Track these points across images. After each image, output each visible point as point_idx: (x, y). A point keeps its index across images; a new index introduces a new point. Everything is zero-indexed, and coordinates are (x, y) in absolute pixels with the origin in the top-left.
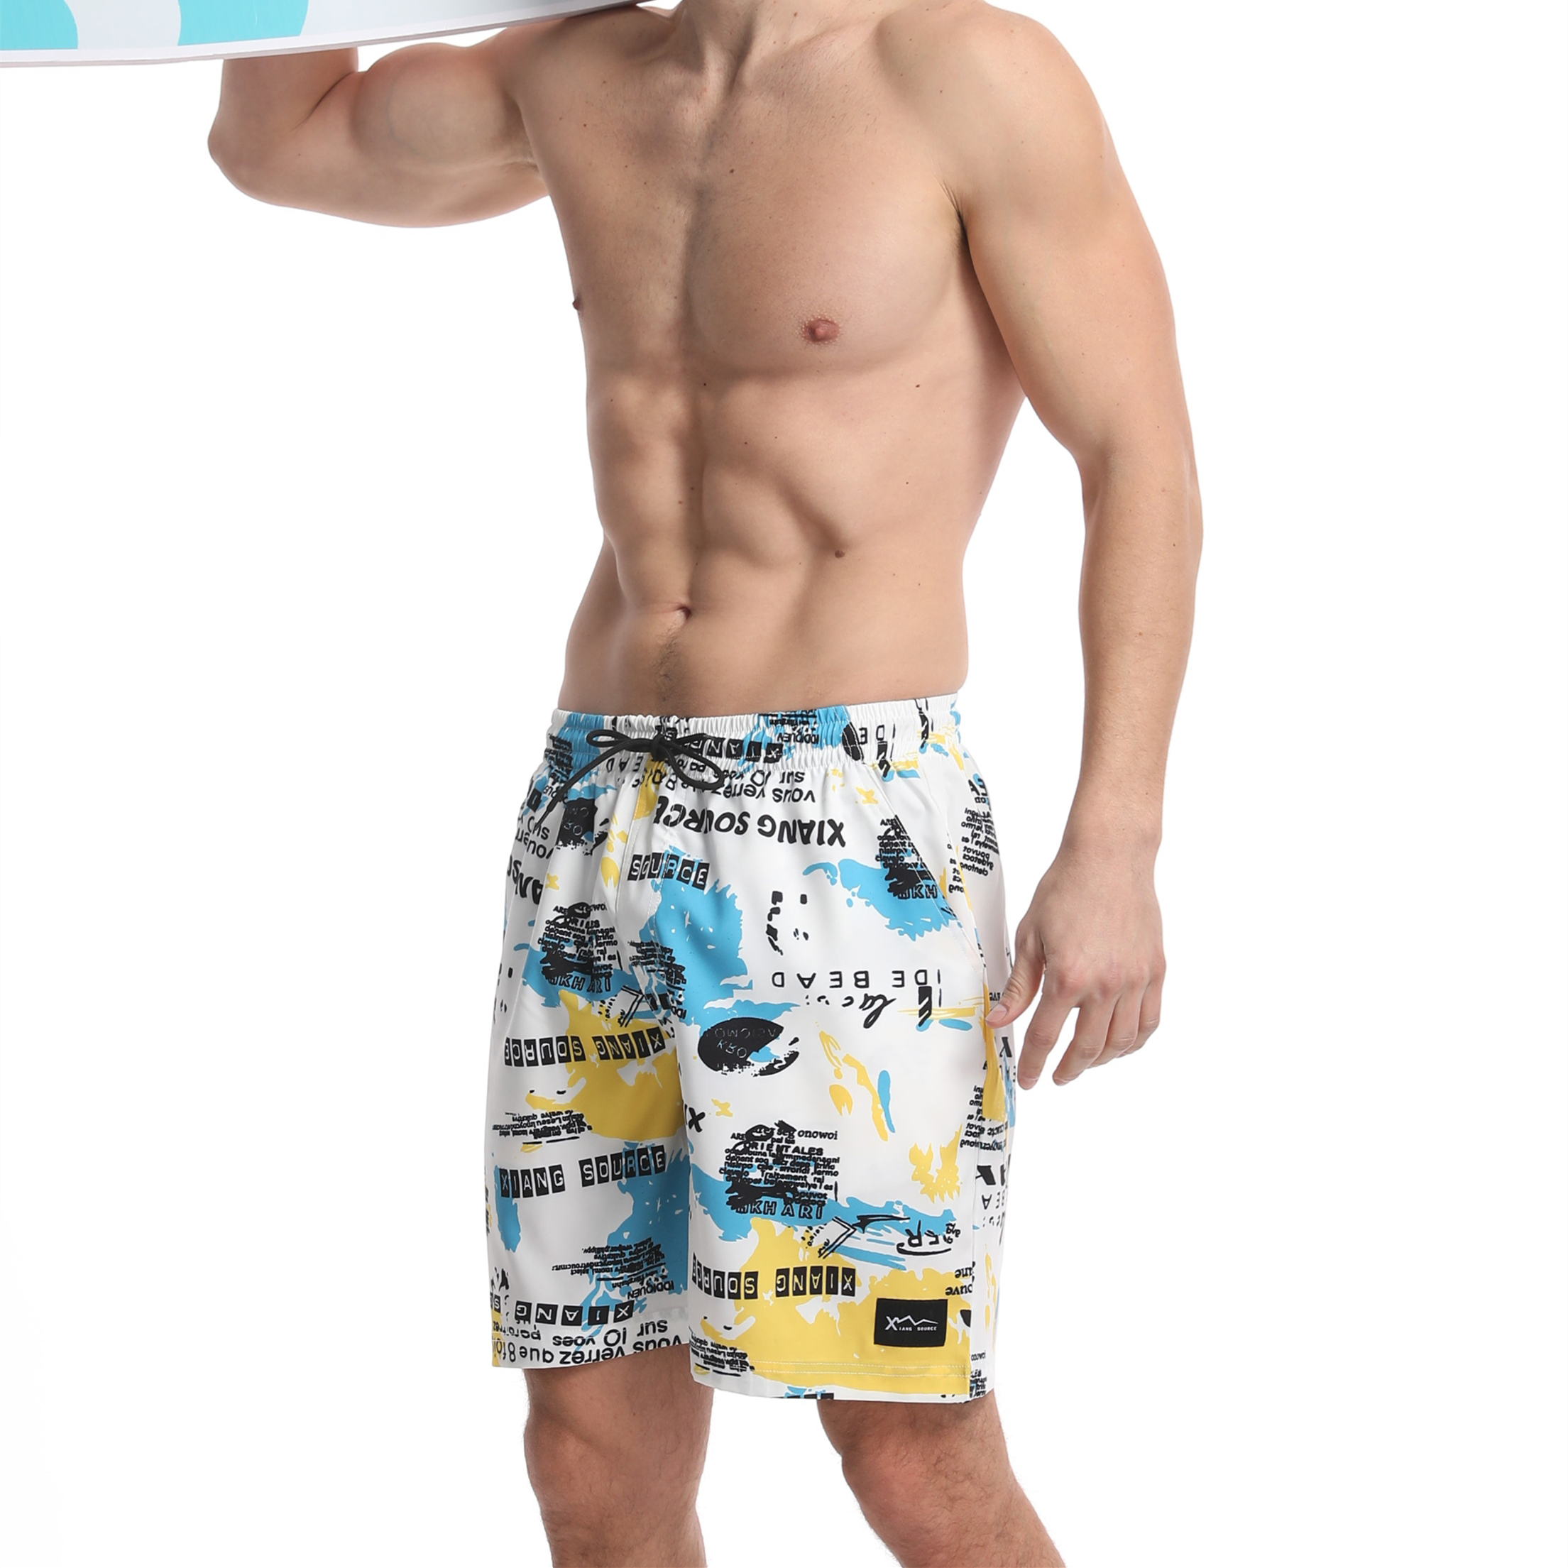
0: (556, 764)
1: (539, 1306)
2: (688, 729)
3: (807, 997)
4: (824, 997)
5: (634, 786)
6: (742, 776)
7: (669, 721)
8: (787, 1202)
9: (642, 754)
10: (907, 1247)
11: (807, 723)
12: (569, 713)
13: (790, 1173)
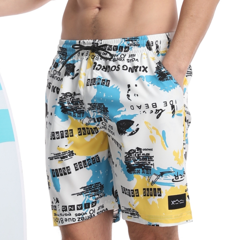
0: (62, 55)
1: (69, 206)
2: (102, 43)
3: (140, 112)
4: (145, 111)
5: (86, 60)
6: (117, 56)
7: (96, 41)
8: (143, 169)
9: (88, 51)
10: (175, 180)
11: (136, 40)
12: (65, 40)
13: (142, 161)
